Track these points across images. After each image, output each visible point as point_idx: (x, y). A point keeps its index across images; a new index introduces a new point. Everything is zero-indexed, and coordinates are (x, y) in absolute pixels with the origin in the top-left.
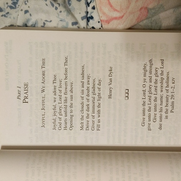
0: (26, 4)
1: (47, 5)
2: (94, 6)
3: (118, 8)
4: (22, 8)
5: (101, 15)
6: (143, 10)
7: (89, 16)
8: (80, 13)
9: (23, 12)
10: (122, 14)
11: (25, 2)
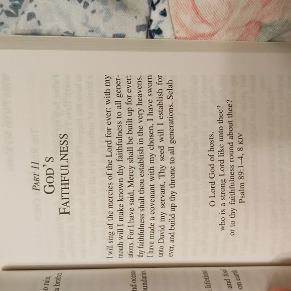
0: (31, 1)
2: (165, 10)
5: (176, 28)
6: (252, 25)
7: (153, 27)
8: (136, 17)
10: (215, 30)
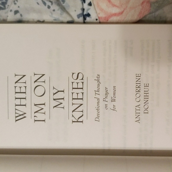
0: (15, 4)
1: (38, 4)
2: (90, 2)
3: (117, 3)
4: (11, 8)
5: (98, 11)
6: (145, 4)
7: (85, 13)
8: (75, 11)
9: (13, 13)
10: (122, 10)
11: (14, 1)
